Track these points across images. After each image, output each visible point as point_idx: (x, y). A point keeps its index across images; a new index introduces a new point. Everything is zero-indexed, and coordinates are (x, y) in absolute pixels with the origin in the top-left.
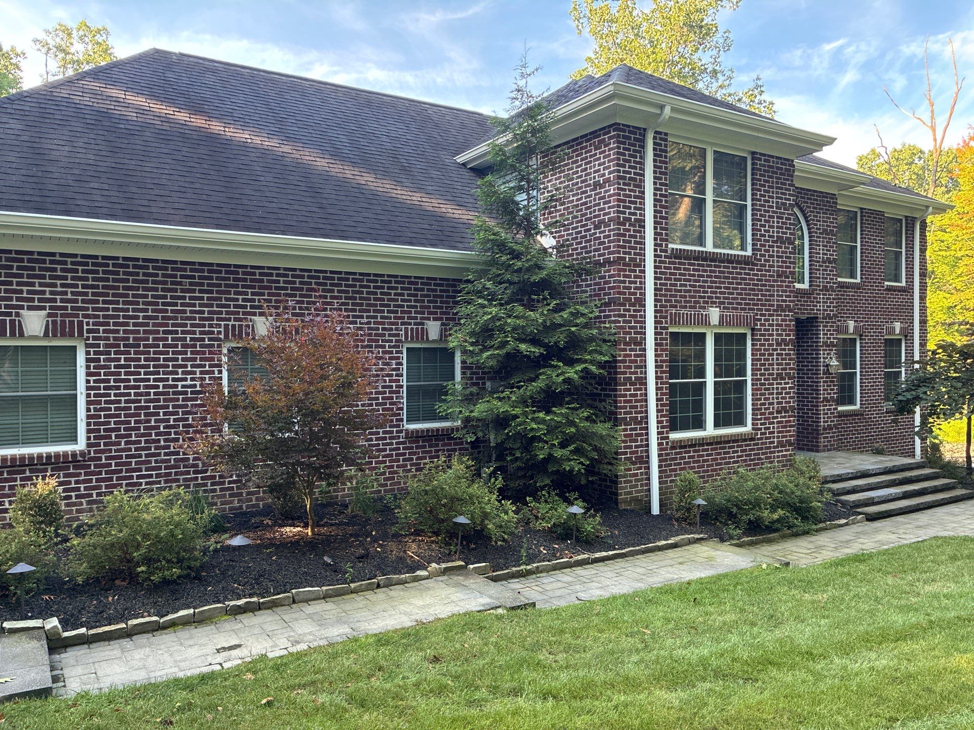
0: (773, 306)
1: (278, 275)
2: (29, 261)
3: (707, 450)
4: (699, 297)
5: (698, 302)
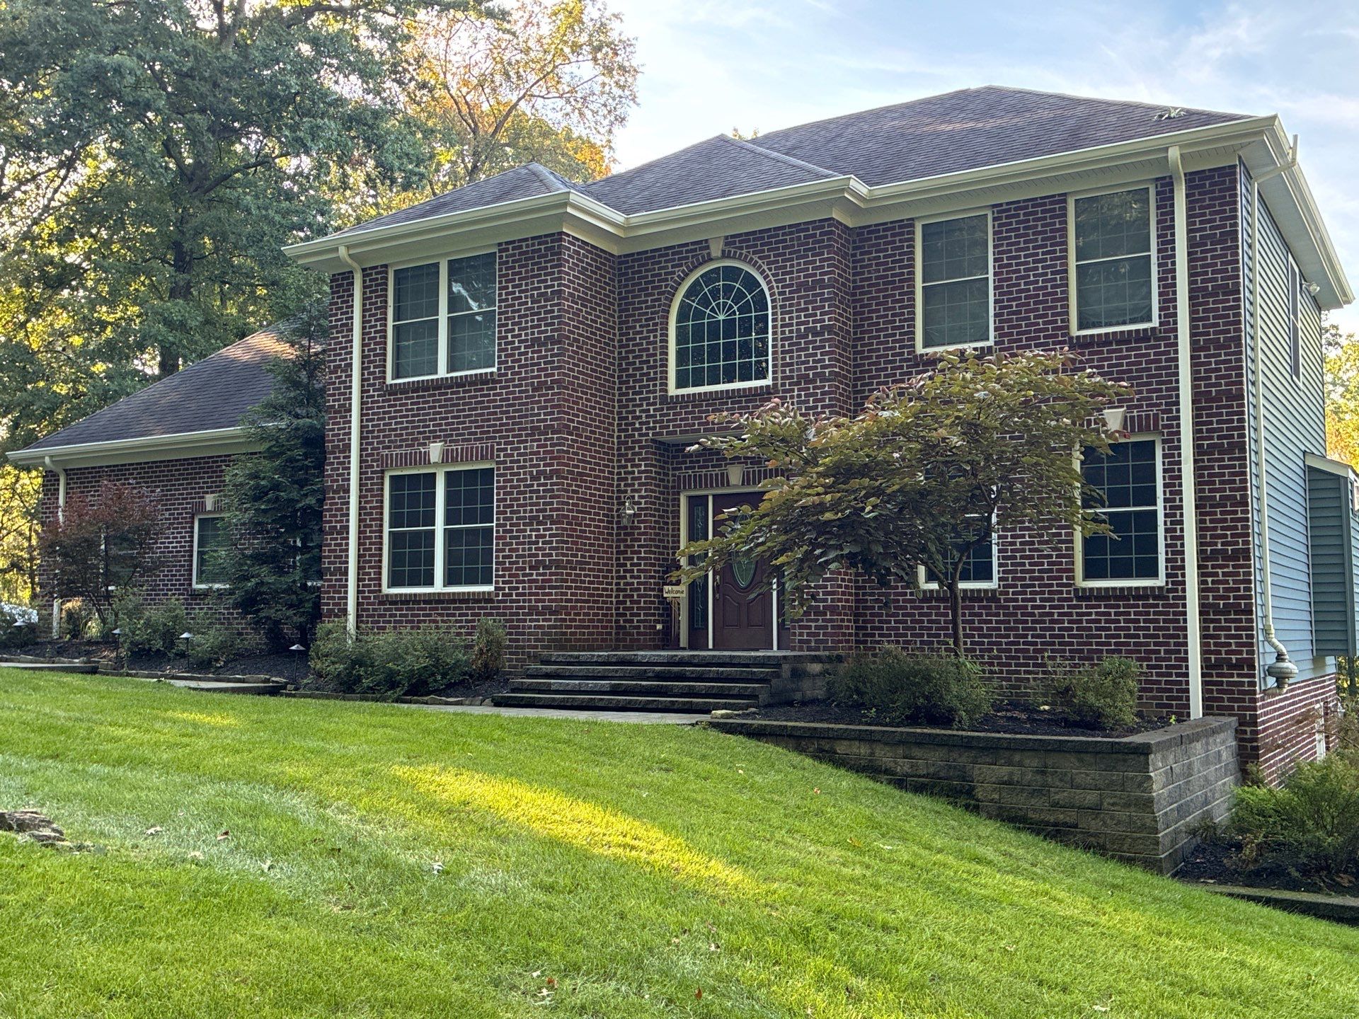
0: (526, 429)
3: (425, 609)
4: (419, 433)
5: (417, 439)
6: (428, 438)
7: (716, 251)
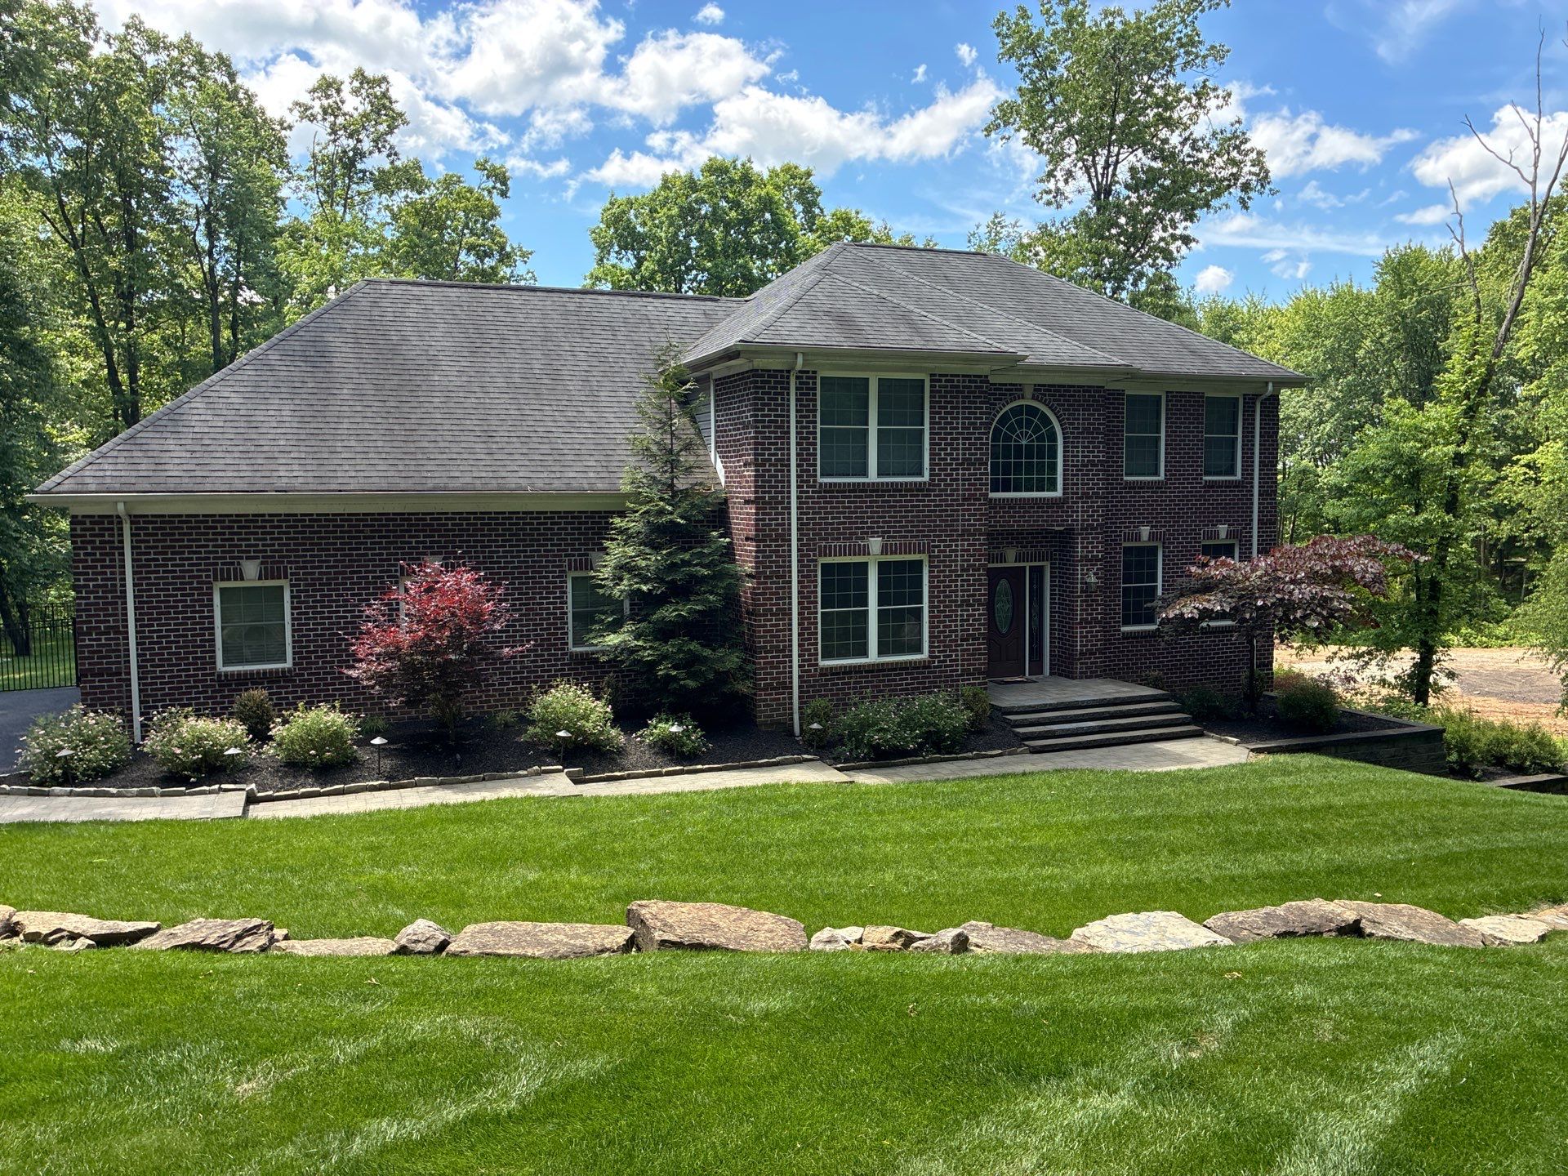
0: (957, 530)
1: (446, 519)
2: (246, 521)
4: (856, 528)
5: (855, 533)
6: (867, 533)
7: (1029, 392)
